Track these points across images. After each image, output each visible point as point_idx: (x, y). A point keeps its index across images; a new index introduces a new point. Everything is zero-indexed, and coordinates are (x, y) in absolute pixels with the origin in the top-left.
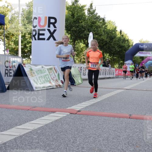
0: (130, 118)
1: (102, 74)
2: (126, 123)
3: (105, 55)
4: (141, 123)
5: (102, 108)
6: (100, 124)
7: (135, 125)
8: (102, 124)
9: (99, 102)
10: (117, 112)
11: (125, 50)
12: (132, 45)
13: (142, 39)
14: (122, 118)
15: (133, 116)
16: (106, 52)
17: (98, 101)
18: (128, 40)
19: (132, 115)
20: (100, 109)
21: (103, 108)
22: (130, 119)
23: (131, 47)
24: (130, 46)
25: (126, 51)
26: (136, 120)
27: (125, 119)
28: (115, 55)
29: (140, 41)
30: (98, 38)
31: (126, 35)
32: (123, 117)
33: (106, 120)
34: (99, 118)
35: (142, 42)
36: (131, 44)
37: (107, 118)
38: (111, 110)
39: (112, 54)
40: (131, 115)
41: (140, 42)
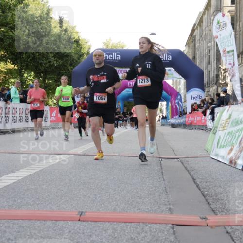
0: (79, 220)
1: (18, 120)
2: (70, 232)
3: (26, 75)
4: (105, 231)
5: (15, 201)
6: (9, 239)
7: (91, 236)
8: (15, 238)
9: (9, 185)
10: (50, 208)
11: (71, 65)
12: (88, 53)
13: (110, 39)
14: (62, 222)
15: (87, 215)
16: (28, 68)
17: (6, 184)
18: (77, 42)
19: (86, 212)
20: (11, 203)
21: (19, 201)
22: (80, 222)
23: (85, 57)
24: (82, 55)
25: (74, 67)
26: (93, 223)
27: (70, 222)
28: (48, 76)
29: (105, 44)
30: (6, 34)
31: (73, 28)
32: (65, 219)
33: (23, 227)
34: (8, 225)
35: (110, 47)
36: (84, 51)
37: (25, 223)
38: (38, 205)
39: (42, 72)
40: (82, 212)
41: (105, 47)
